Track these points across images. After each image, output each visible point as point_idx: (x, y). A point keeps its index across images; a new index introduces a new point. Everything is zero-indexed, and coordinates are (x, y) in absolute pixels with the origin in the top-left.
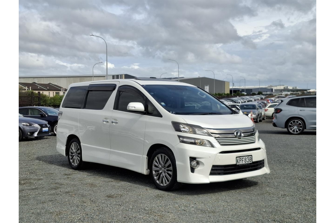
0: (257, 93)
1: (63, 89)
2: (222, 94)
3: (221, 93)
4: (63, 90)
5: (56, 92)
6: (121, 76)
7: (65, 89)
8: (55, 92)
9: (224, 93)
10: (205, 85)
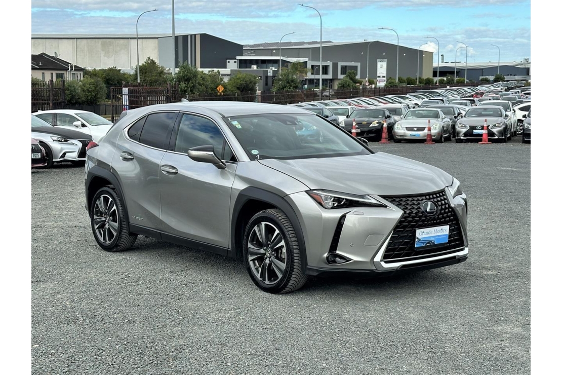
0: (492, 78)
1: (72, 67)
2: (417, 79)
3: (415, 79)
4: (72, 69)
5: (57, 74)
6: (193, 37)
7: (75, 66)
8: (54, 73)
9: (420, 78)
10: (378, 60)
